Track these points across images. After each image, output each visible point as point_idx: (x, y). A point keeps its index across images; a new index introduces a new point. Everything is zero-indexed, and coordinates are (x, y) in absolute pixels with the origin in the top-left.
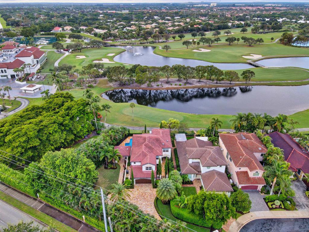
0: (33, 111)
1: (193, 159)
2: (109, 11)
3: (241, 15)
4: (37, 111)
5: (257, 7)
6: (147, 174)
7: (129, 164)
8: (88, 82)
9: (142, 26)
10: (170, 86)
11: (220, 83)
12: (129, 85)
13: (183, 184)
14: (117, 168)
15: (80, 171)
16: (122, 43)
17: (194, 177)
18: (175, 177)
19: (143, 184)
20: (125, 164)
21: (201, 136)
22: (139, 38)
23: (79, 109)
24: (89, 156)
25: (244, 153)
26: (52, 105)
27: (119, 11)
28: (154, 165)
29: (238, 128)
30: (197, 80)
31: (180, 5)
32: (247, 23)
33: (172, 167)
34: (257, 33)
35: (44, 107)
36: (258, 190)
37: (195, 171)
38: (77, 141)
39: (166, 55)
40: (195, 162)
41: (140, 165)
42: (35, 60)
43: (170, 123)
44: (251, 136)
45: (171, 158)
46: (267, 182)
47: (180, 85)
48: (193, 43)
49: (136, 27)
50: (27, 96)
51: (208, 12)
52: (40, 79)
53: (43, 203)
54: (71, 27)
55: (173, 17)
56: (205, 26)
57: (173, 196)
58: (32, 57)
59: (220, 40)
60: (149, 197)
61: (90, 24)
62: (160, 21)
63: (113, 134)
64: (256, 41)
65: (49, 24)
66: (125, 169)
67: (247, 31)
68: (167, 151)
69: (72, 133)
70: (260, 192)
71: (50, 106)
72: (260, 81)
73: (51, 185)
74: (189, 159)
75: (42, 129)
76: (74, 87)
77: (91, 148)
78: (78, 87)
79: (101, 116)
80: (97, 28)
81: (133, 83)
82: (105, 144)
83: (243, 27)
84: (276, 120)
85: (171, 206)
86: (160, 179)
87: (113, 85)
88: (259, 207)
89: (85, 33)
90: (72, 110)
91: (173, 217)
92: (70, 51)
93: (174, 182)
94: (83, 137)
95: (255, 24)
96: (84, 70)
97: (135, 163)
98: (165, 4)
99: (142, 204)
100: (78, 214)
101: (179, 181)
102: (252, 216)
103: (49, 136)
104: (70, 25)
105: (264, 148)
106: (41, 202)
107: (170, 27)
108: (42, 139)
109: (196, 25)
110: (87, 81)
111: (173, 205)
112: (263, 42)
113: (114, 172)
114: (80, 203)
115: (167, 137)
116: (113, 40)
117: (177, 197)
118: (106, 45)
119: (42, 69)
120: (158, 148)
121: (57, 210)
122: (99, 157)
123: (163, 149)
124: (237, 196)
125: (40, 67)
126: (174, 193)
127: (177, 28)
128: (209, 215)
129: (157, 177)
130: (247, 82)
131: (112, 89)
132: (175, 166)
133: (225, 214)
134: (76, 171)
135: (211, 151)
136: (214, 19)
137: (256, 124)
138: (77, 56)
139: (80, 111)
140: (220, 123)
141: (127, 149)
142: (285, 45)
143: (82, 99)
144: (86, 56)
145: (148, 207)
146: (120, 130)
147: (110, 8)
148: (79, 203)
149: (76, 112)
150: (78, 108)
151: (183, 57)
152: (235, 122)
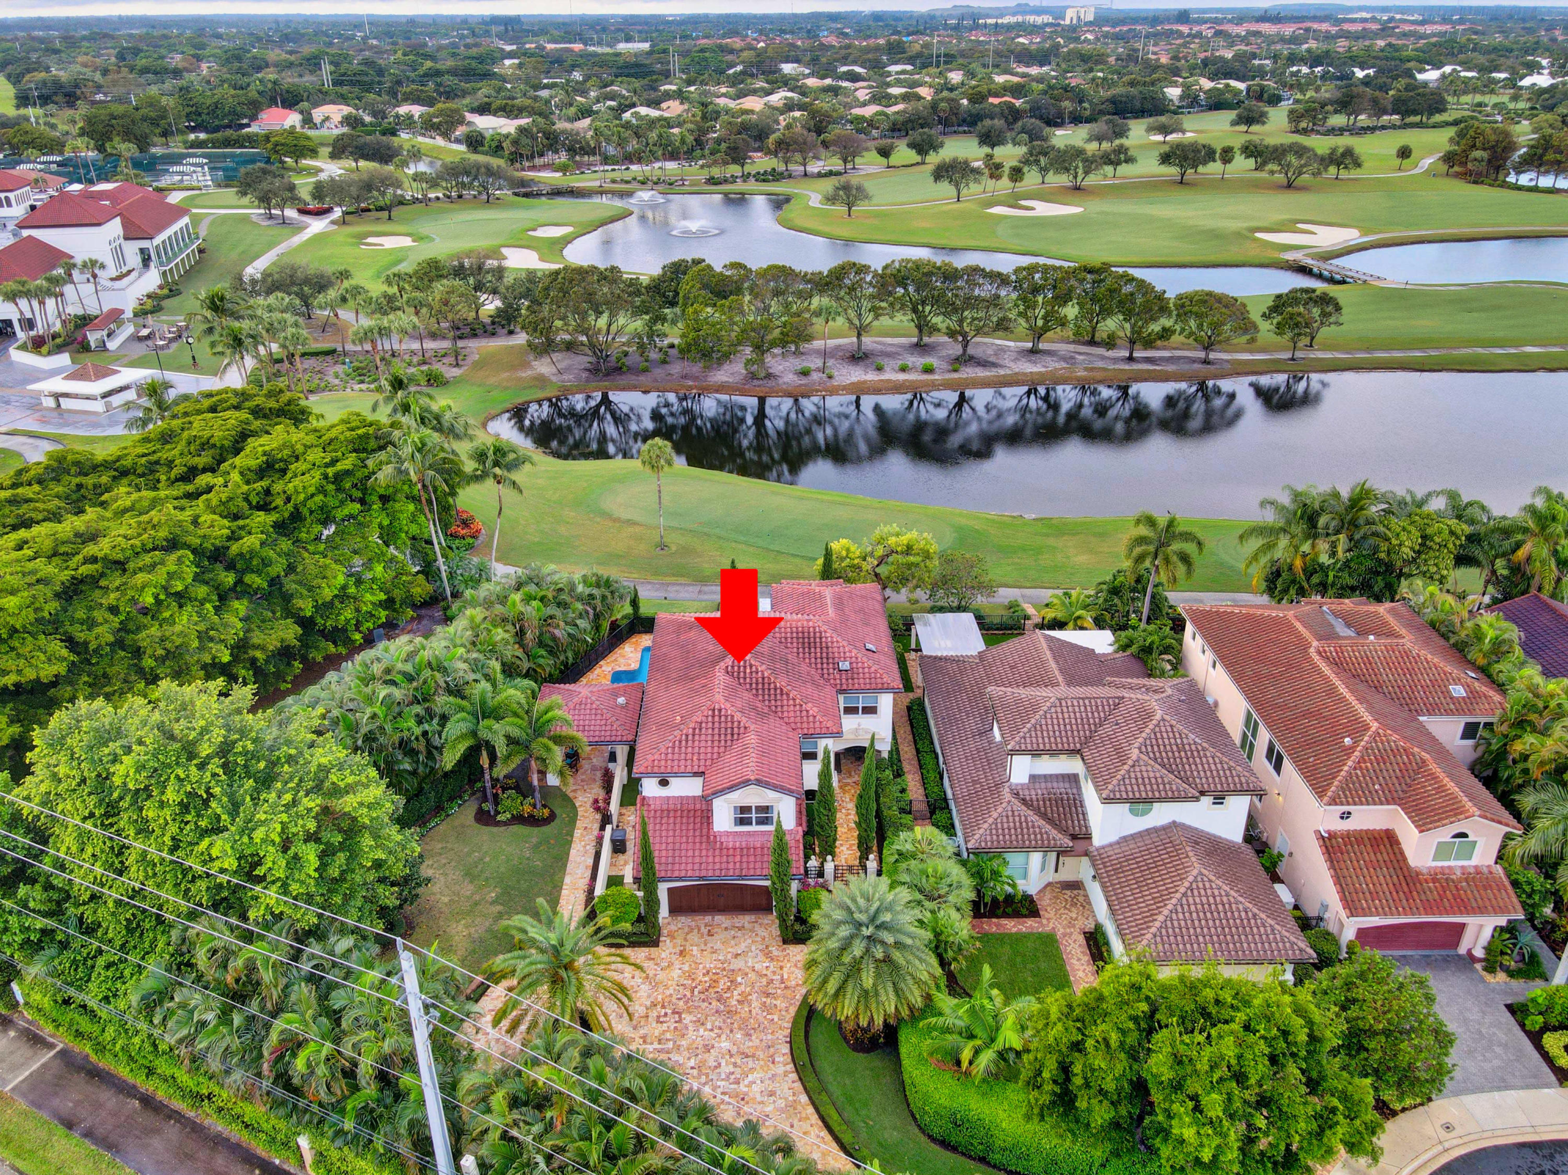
0: (52, 485)
1: (1036, 753)
2: (550, 46)
3: (1229, 55)
4: (80, 486)
5: (1304, 25)
6: (746, 851)
7: (632, 790)
8: (415, 360)
9: (718, 101)
10: (871, 376)
11: (1148, 360)
12: (646, 370)
13: (975, 917)
14: (552, 817)
15: (279, 828)
16: (614, 181)
17: (1043, 869)
18: (924, 872)
19: (719, 918)
20: (608, 789)
21: (1071, 624)
22: (703, 157)
23: (331, 471)
24: (370, 738)
25: (1367, 717)
26: (176, 452)
27: (600, 43)
28: (788, 792)
29: (1294, 582)
30: (1020, 344)
31: (911, 17)
32: (1262, 89)
33: (902, 811)
34: (1318, 133)
35: (127, 463)
36: (1462, 950)
37: (1054, 833)
38: (319, 659)
39: (845, 233)
40: (1047, 778)
41: (698, 792)
42: (132, 250)
43: (880, 552)
44: (1390, 619)
45: (890, 752)
46: (1529, 896)
47: (928, 370)
48: (986, 171)
49: (686, 107)
50: (67, 424)
51: (1057, 46)
52: (150, 343)
53: (51, 1046)
54: (346, 110)
55: (876, 66)
56: (1045, 100)
57: (917, 993)
58: (115, 227)
59: (1129, 160)
60: (755, 1004)
61: (450, 95)
62: (812, 82)
63: (533, 610)
64: (1322, 159)
65: (232, 92)
66: (606, 819)
67: (1264, 123)
68: (870, 710)
69: (289, 613)
70: (1478, 966)
71: (164, 455)
72: (1368, 350)
73: (90, 930)
74: (1014, 752)
75: (93, 581)
76: (337, 382)
77: (383, 692)
78: (362, 382)
79: (479, 522)
80: (483, 109)
81: (664, 362)
82: (476, 666)
83: (1239, 103)
84: (1525, 530)
85: (906, 1062)
86: (825, 887)
87: (554, 370)
88: (1487, 1066)
89: (420, 139)
90: (289, 475)
91: (924, 1139)
92: (338, 212)
93: (919, 903)
94: (357, 637)
95: (1303, 92)
96: (394, 290)
97: (664, 783)
98: (833, 17)
99: (708, 1048)
100: (265, 1126)
101: (950, 898)
102: (1448, 1128)
103: (131, 626)
104: (343, 99)
105: (1484, 689)
106: (35, 1040)
107: (864, 104)
108: (86, 643)
109: (996, 95)
110: (413, 353)
111: (921, 1059)
112: (1359, 165)
113: (534, 840)
114: (266, 1053)
115: (867, 625)
116: (563, 169)
117: (945, 1001)
118: (527, 191)
119: (168, 297)
120: (810, 690)
121: (135, 1097)
122: (440, 749)
123: (841, 698)
124: (1353, 994)
125: (161, 287)
126: (925, 976)
127: (900, 107)
128: (1189, 1133)
129: (806, 870)
130: (1299, 354)
131: (550, 392)
132: (920, 806)
133: (1303, 1125)
134: (248, 829)
135: (1153, 703)
136: (1091, 70)
137: (1407, 552)
138: (371, 240)
139: (338, 478)
140: (1190, 548)
141: (621, 700)
142: (1475, 182)
143: (358, 415)
144: (418, 238)
145: (752, 1070)
146: (580, 588)
147: (556, 33)
148: (261, 1056)
149: (312, 490)
150: (327, 465)
151: (934, 242)
152: (1269, 547)
